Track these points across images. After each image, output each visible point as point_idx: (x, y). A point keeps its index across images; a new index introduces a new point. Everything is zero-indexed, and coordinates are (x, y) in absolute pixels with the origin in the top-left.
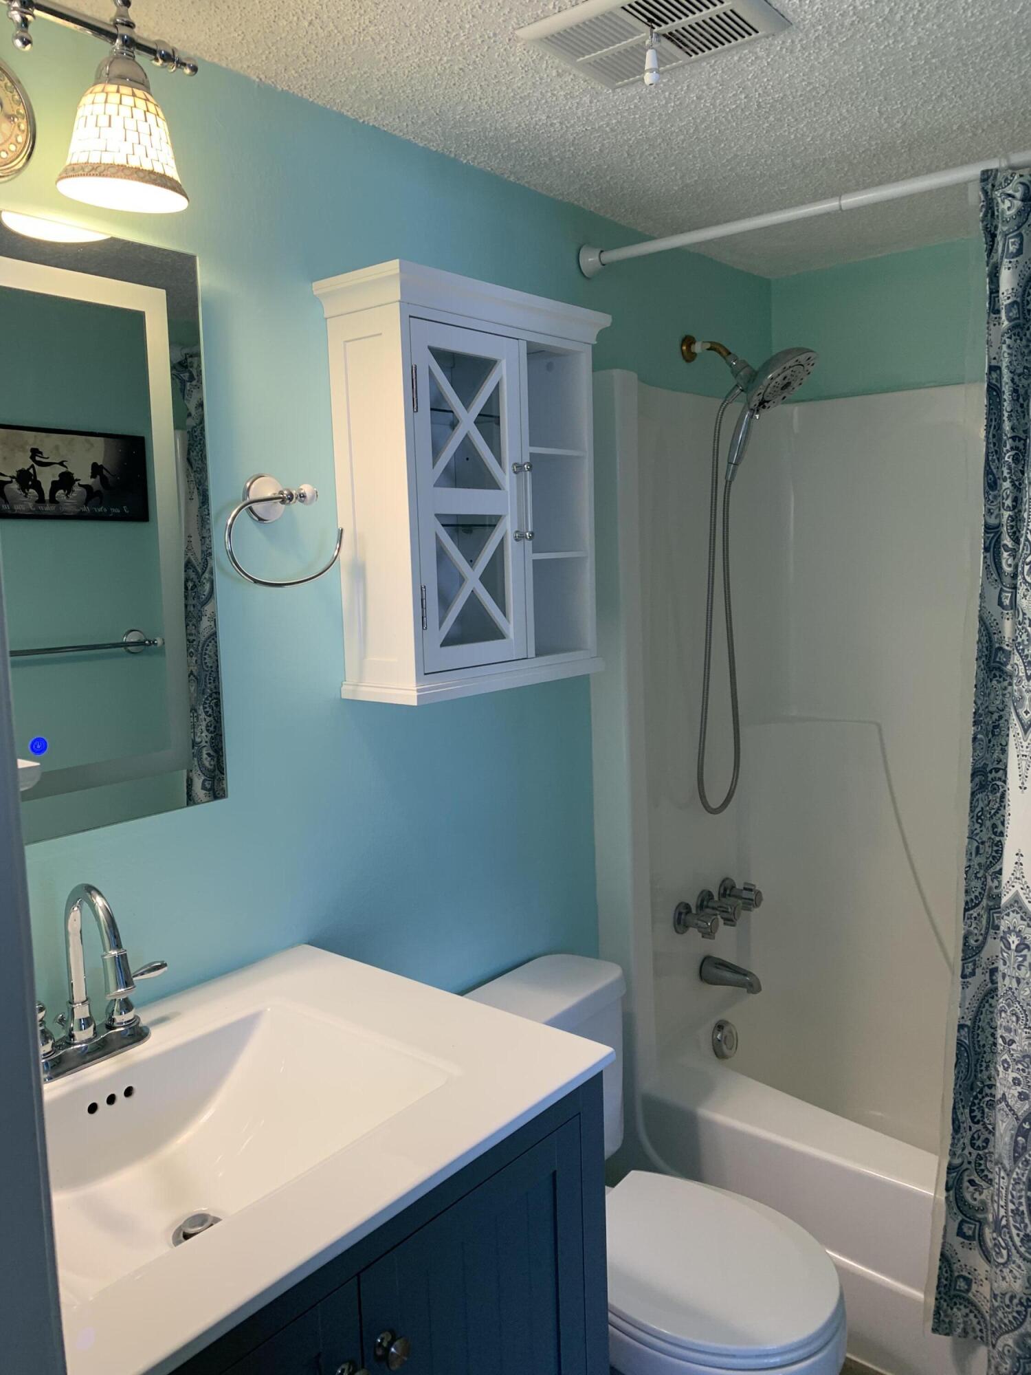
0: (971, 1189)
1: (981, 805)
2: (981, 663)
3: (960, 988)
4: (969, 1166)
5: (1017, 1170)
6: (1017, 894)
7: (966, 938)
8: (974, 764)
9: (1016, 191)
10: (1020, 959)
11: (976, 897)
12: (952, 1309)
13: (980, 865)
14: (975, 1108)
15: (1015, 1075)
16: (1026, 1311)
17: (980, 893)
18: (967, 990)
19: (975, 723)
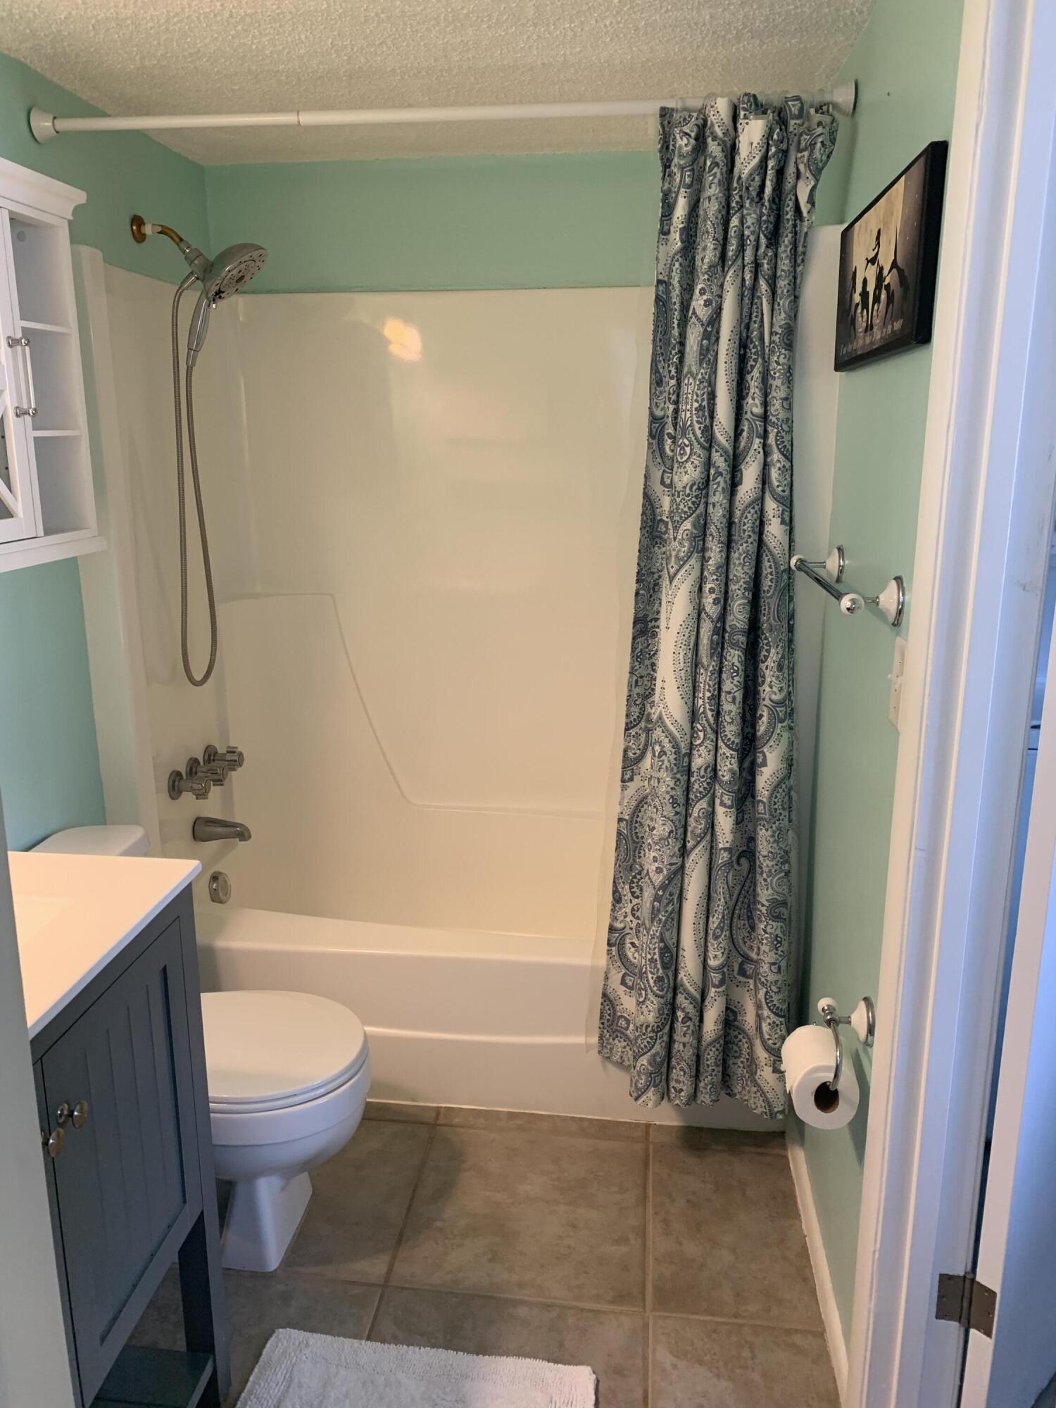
0: (633, 949)
1: (640, 647)
2: (645, 531)
3: (620, 789)
4: (630, 931)
5: (653, 928)
6: (661, 712)
7: (625, 751)
8: (636, 614)
9: (692, 131)
10: (660, 763)
11: (635, 719)
12: (614, 1039)
13: (638, 694)
14: (634, 885)
15: (655, 854)
16: (656, 1036)
17: (638, 717)
18: (626, 792)
19: (638, 581)
